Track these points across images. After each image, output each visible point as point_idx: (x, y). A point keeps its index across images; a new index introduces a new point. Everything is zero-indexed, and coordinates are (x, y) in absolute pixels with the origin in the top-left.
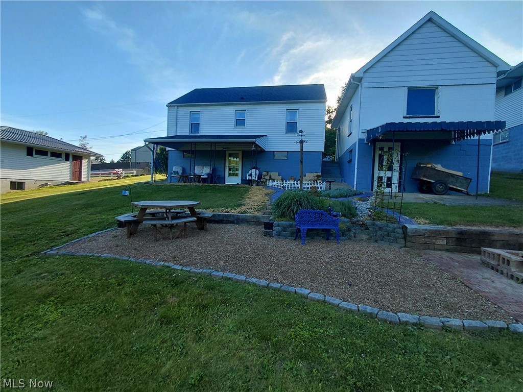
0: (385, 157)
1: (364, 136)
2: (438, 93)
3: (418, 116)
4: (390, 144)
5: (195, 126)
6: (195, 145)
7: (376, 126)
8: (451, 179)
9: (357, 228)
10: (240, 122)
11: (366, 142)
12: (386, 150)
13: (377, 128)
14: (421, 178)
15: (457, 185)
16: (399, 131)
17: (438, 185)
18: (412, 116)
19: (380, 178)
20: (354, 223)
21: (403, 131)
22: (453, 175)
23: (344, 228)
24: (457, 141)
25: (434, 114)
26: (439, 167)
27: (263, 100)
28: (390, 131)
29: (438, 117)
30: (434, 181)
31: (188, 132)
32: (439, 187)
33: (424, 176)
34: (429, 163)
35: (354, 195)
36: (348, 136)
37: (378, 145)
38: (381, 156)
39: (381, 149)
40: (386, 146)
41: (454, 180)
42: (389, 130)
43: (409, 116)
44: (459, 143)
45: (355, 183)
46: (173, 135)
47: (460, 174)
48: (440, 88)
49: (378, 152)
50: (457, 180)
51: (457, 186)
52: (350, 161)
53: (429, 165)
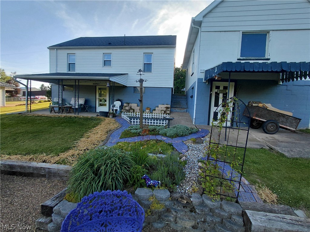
0: (221, 96)
1: (203, 76)
2: (269, 37)
3: (250, 58)
4: (226, 84)
5: (71, 66)
6: (62, 81)
7: (212, 67)
8: (282, 119)
9: (179, 208)
10: (107, 63)
11: (204, 81)
12: (221, 88)
13: (214, 69)
14: (254, 118)
15: (287, 124)
16: (236, 71)
17: (270, 125)
18: (245, 58)
19: (216, 114)
20: (176, 201)
21: (240, 72)
22: (283, 116)
23: (161, 209)
24: (285, 82)
25: (265, 57)
26: (270, 107)
27: (125, 45)
28: (227, 71)
29: (268, 59)
30: (265, 121)
31: (66, 70)
32: (270, 127)
33: (257, 116)
34: (260, 103)
35: (190, 134)
36: (191, 76)
37: (215, 84)
38: (217, 95)
39: (218, 87)
40: (222, 85)
41: (285, 120)
42: (225, 70)
43: (242, 58)
44: (288, 83)
45: (194, 118)
46: (54, 72)
47: (290, 114)
48: (271, 32)
49: (215, 90)
50: (287, 119)
51: (286, 126)
52: (192, 97)
53: (260, 105)
